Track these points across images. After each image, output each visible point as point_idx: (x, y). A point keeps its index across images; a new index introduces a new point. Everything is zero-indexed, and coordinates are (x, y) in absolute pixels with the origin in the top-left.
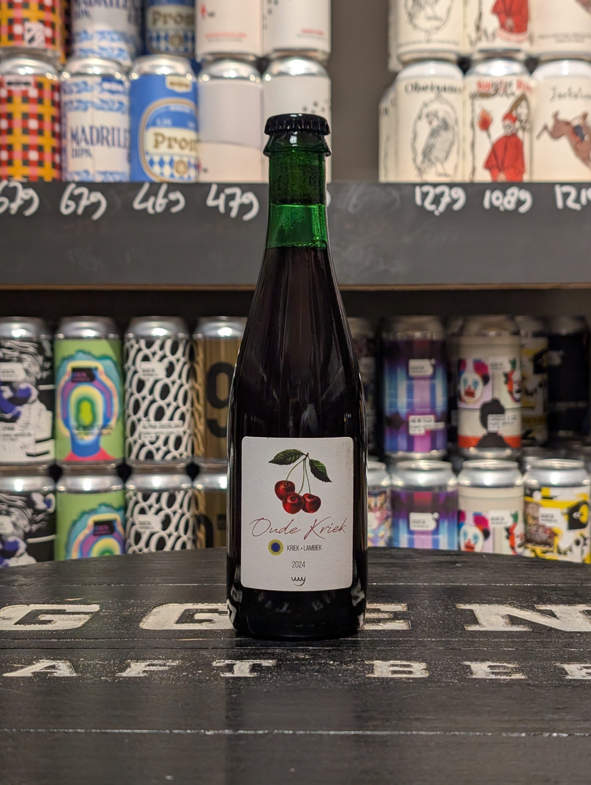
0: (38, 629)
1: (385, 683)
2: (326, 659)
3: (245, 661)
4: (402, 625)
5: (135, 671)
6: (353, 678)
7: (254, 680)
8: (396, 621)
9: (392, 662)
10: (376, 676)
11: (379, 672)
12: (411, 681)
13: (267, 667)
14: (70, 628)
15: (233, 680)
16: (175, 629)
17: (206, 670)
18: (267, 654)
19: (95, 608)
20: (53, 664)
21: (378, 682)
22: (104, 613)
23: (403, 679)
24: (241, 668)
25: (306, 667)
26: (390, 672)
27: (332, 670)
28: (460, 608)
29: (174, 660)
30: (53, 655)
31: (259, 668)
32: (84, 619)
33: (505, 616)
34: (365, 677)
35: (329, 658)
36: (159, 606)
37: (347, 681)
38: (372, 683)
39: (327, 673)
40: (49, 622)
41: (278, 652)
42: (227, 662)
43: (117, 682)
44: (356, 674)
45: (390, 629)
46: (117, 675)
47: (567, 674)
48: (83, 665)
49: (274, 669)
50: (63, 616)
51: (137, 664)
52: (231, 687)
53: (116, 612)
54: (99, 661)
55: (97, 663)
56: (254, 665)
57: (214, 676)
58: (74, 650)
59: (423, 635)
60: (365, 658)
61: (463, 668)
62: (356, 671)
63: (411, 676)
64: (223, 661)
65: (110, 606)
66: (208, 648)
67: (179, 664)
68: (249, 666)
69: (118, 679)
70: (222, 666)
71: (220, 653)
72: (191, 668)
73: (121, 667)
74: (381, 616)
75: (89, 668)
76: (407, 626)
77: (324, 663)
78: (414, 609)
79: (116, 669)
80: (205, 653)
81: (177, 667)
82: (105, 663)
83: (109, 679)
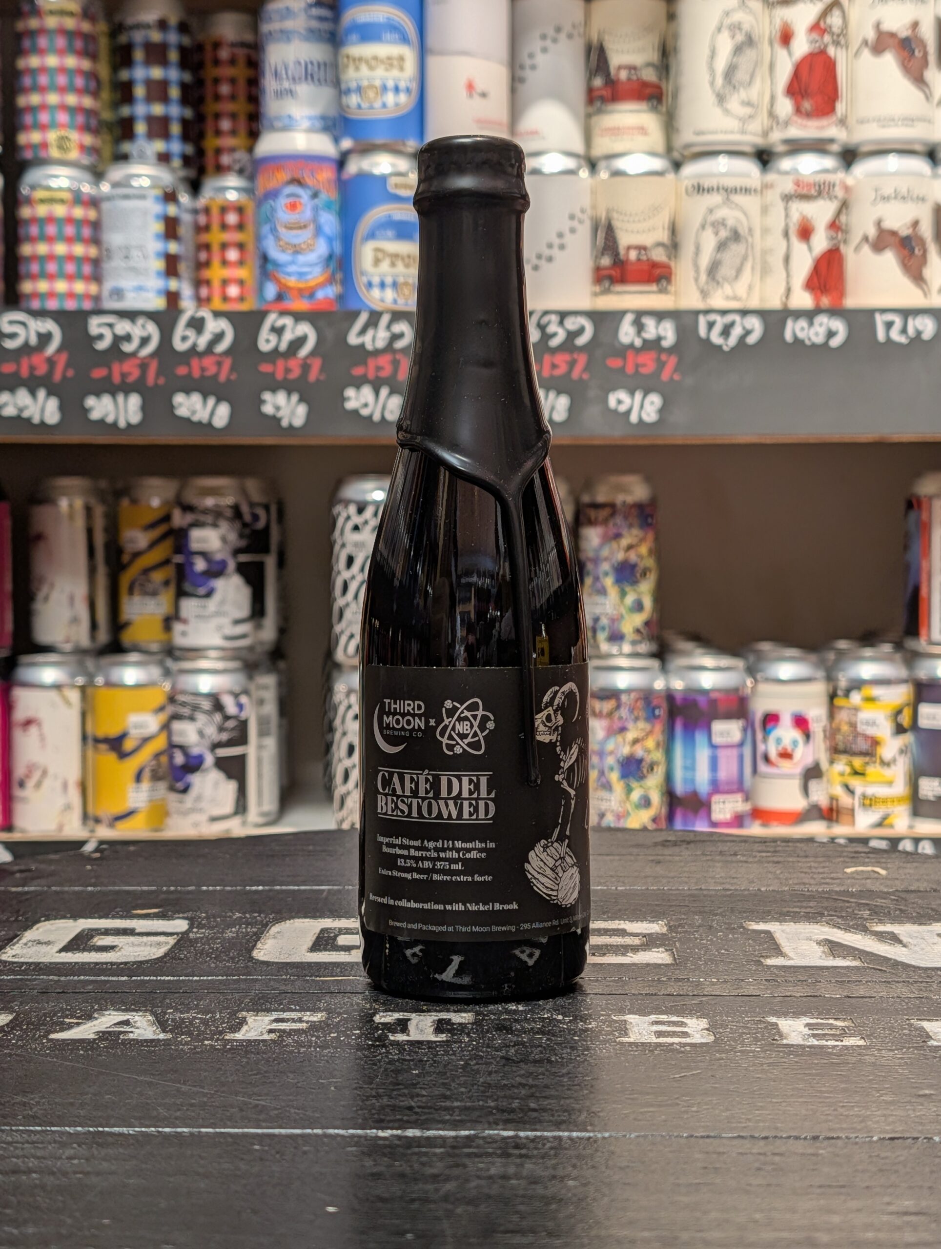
0: (95, 961)
1: (647, 1052)
2: (550, 1011)
3: (425, 1014)
4: (663, 955)
5: (255, 1031)
6: (598, 1043)
7: (442, 1046)
8: (653, 950)
9: (653, 1017)
10: (631, 1040)
11: (636, 1033)
12: (688, 1048)
13: (459, 1023)
14: (145, 959)
15: (410, 1045)
16: (309, 960)
17: (367, 1030)
19: (180, 925)
20: (125, 1018)
21: (637, 1051)
22: (196, 934)
23: (675, 1045)
24: (420, 1026)
25: (522, 1026)
26: (652, 1034)
27: (563, 1029)
28: (750, 928)
29: (315, 1010)
30: (124, 1003)
31: (449, 1027)
32: (167, 943)
33: (821, 941)
34: (616, 1041)
35: (555, 1011)
36: (281, 922)
37: (588, 1049)
38: (628, 1050)
39: (556, 1035)
40: (112, 948)
42: (397, 1015)
43: (229, 1049)
44: (601, 1037)
45: (645, 962)
46: (229, 1036)
47: (929, 1037)
48: (173, 1020)
50: (132, 939)
51: (256, 1018)
52: (408, 1057)
53: (215, 933)
54: (198, 1013)
55: (195, 1018)
56: (440, 1021)
57: (379, 1039)
58: (155, 996)
59: (697, 973)
60: (611, 1010)
61: (766, 1027)
62: (600, 1031)
63: (688, 1040)
64: (390, 1013)
65: (204, 922)
66: (363, 993)
67: (321, 1020)
68: (431, 1022)
69: (230, 1044)
70: (390, 1023)
71: (385, 1001)
72: (342, 1025)
73: (233, 1024)
74: (628, 941)
75: (183, 1025)
76: (671, 959)
77: (549, 1019)
78: (679, 929)
79: (225, 1027)
80: (361, 1002)
81: (321, 1024)
82: (207, 1017)
83: (216, 1044)
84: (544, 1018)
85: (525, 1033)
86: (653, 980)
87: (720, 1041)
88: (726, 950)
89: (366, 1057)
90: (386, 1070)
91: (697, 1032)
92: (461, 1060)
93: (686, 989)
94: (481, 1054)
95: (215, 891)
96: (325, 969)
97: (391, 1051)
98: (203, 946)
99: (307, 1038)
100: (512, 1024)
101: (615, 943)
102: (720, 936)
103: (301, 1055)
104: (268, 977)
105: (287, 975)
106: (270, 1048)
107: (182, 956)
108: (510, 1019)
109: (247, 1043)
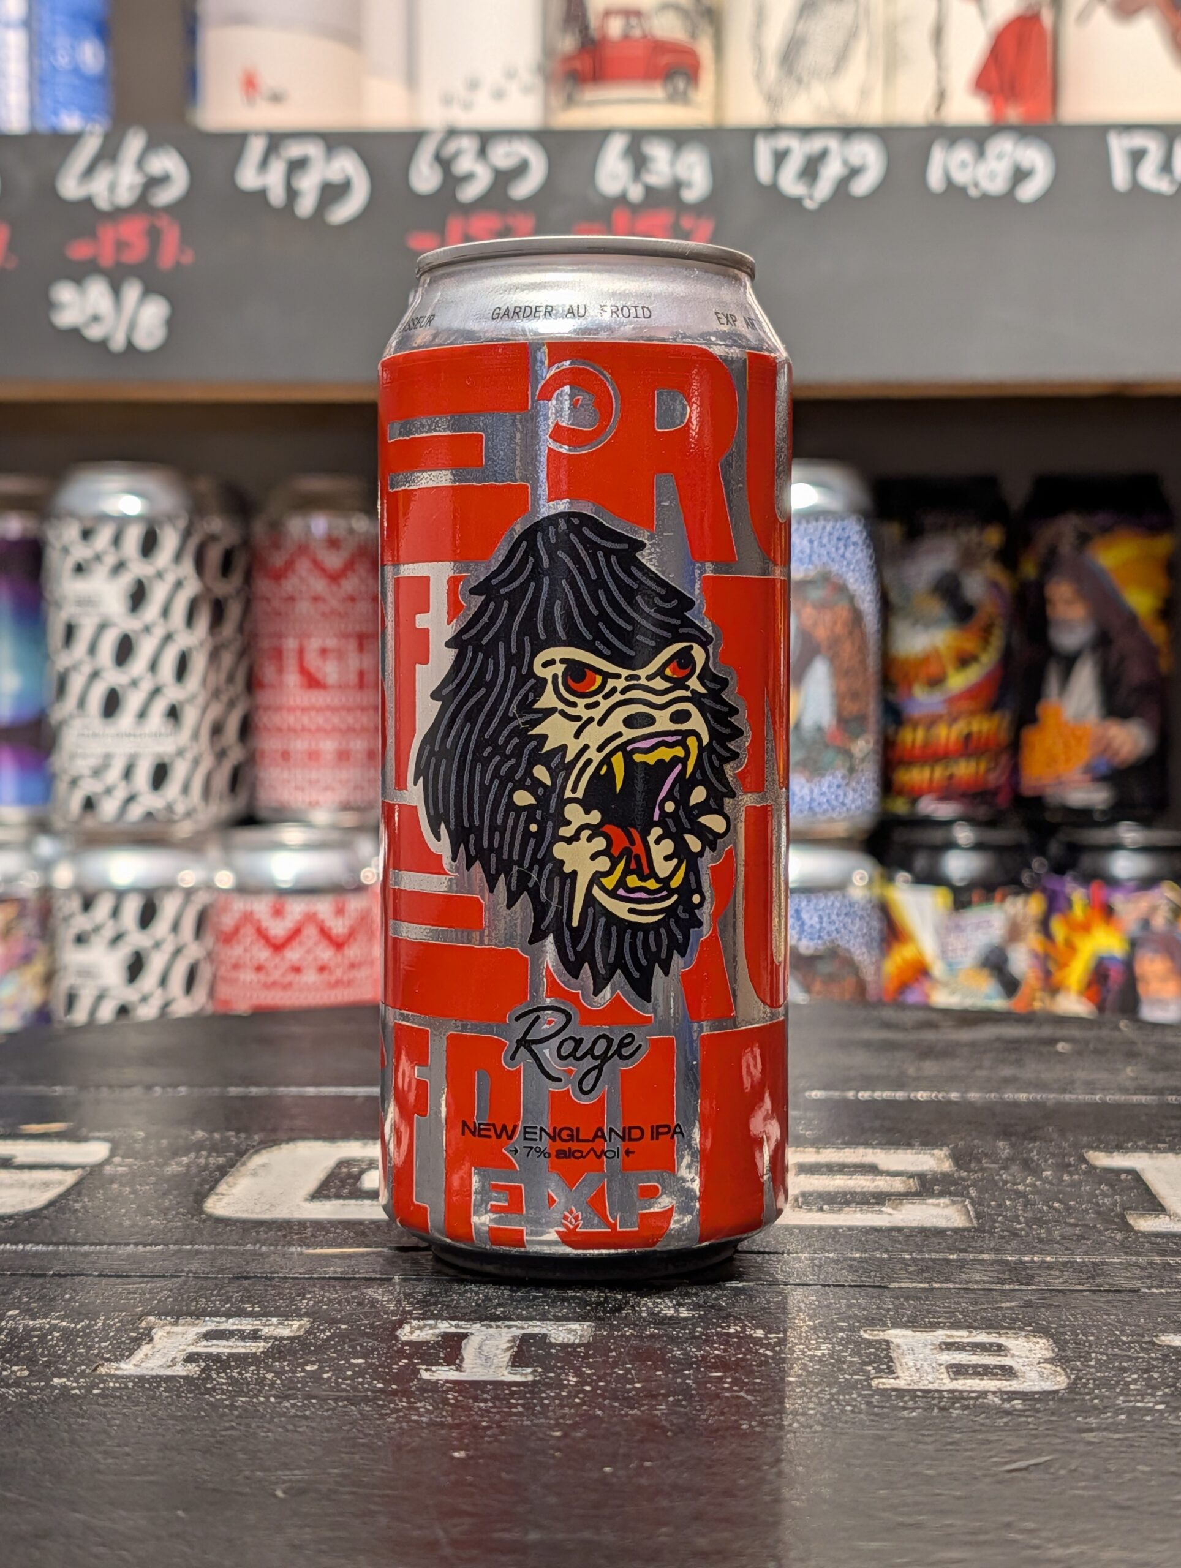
1: (936, 1410)
2: (740, 1319)
3: (499, 1323)
4: (947, 1211)
5: (163, 1356)
6: (834, 1390)
7: (522, 1395)
8: (930, 1201)
9: (941, 1335)
10: (901, 1384)
11: (909, 1369)
12: (1018, 1403)
13: (563, 1344)
14: (11, 1211)
15: (459, 1392)
16: (304, 1216)
17: (379, 1356)
19: (95, 1151)
21: (913, 1409)
22: (120, 1167)
23: (990, 1396)
24: (484, 1348)
25: (684, 1351)
26: (943, 1370)
27: (764, 1363)
28: (1100, 1164)
29: (288, 1313)
31: (540, 1352)
32: (60, 1183)
34: (870, 1385)
36: (270, 1147)
38: (895, 1408)
39: (750, 1373)
42: (444, 1326)
43: (97, 1396)
44: (841, 1378)
45: (914, 1224)
46: (105, 1369)
48: (12, 1333)
49: (587, 1356)
51: (175, 1329)
53: (149, 1166)
54: (62, 1318)
55: (54, 1328)
56: (525, 1338)
57: (399, 1377)
59: (1014, 1244)
60: (859, 1319)
61: (1165, 1358)
62: (840, 1362)
63: (1013, 1385)
64: (431, 1322)
65: (138, 1146)
66: (390, 1279)
67: (298, 1334)
68: (509, 1341)
69: (101, 1386)
70: (428, 1342)
71: (426, 1296)
72: (334, 1346)
73: (123, 1342)
74: (881, 1184)
75: (26, 1344)
76: (963, 1218)
77: (738, 1337)
78: (973, 1165)
79: (107, 1347)
80: (380, 1298)
81: (292, 1343)
82: (79, 1327)
83: (75, 1385)
84: (729, 1335)
85: (690, 1366)
87: (1080, 1389)
88: (1061, 1202)
89: (364, 1417)
90: (399, 1449)
91: (1031, 1366)
92: (557, 1425)
94: (599, 1413)
97: (419, 1405)
98: (123, 1189)
99: (258, 1374)
100: (665, 1347)
101: (859, 1190)
102: (1047, 1178)
103: (236, 1413)
104: (221, 1247)
105: (255, 1244)
106: (179, 1396)
107: (77, 1206)
108: (662, 1336)
109: (135, 1384)
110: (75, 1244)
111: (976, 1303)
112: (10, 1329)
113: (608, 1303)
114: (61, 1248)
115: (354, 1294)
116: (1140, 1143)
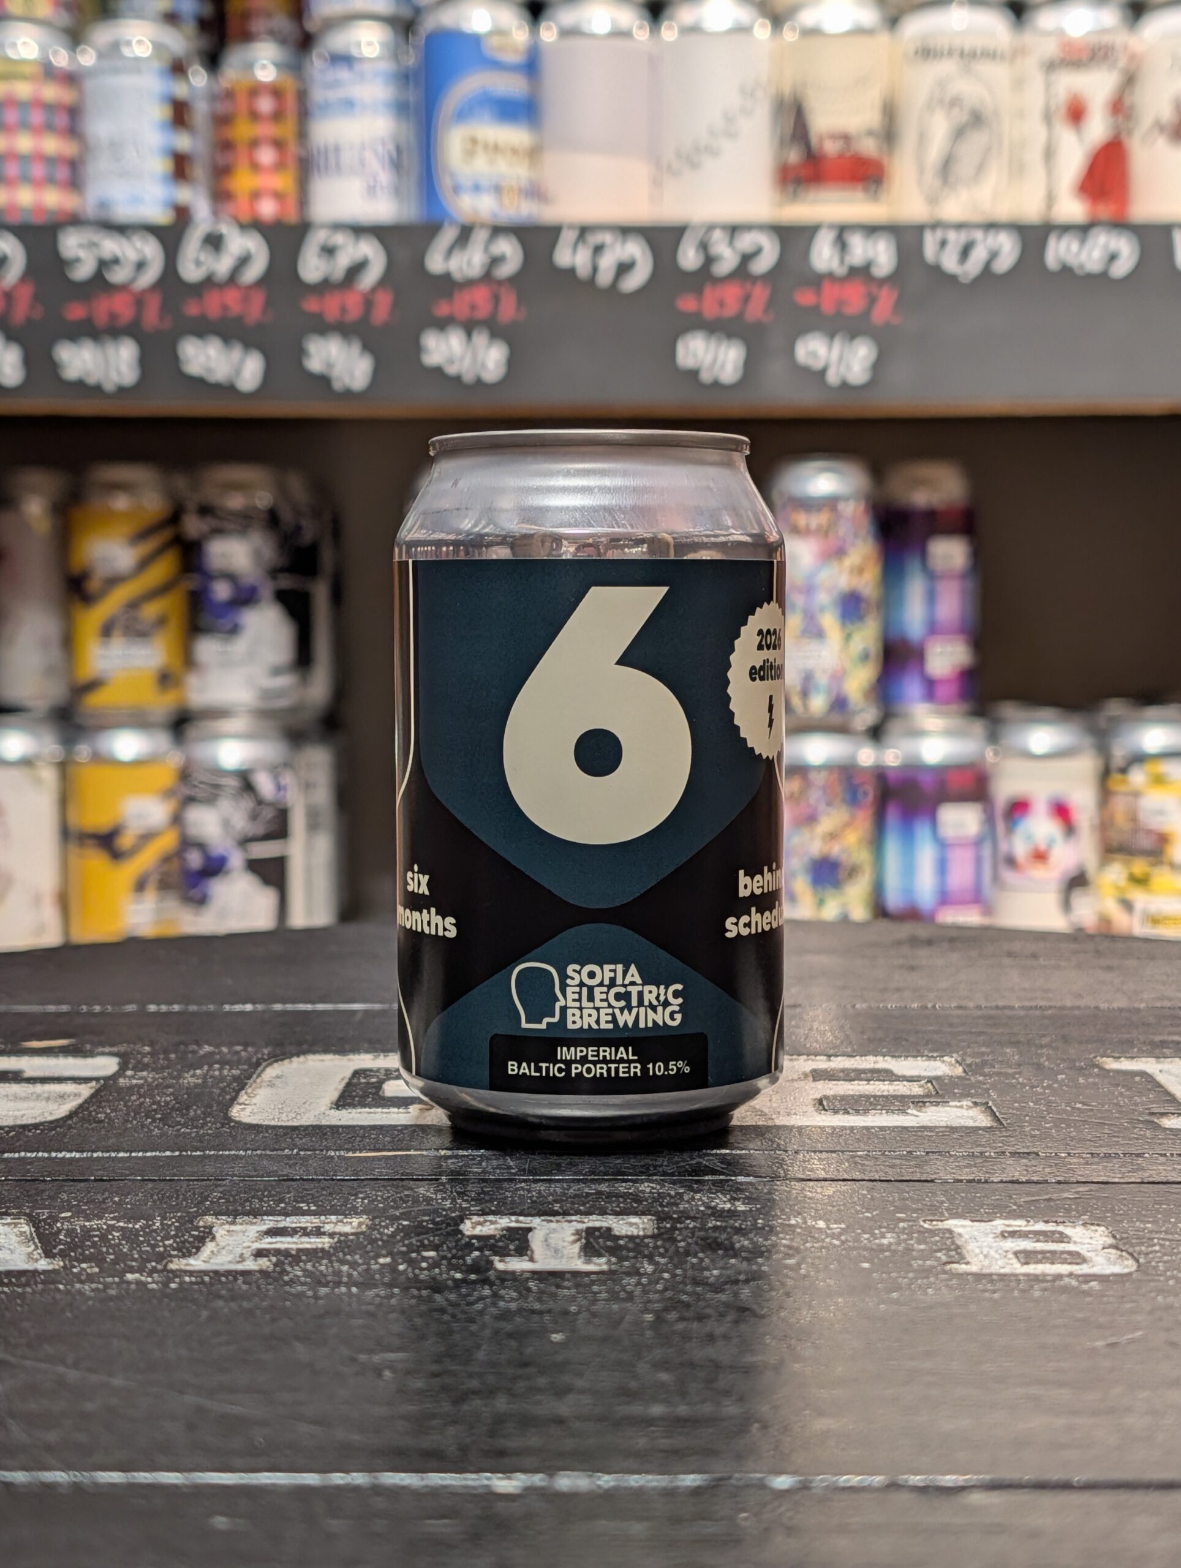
1: (1016, 1293)
2: (799, 1214)
3: (559, 1218)
4: (971, 1113)
5: (231, 1252)
6: (911, 1275)
7: (604, 1283)
8: (951, 1104)
9: (999, 1224)
10: (974, 1268)
11: (976, 1255)
12: (1094, 1285)
13: (627, 1236)
14: (31, 1121)
15: (541, 1280)
16: (334, 1122)
17: (449, 1249)
18: (618, 1196)
19: (105, 1065)
21: (994, 1292)
22: (131, 1079)
23: (1066, 1279)
24: (552, 1242)
25: (751, 1239)
26: (1010, 1256)
28: (1107, 1067)
29: (345, 1211)
31: (609, 1243)
32: (76, 1095)
34: (947, 1272)
36: (282, 1060)
41: (648, 1190)
42: (505, 1222)
43: (173, 1289)
44: (914, 1264)
45: (943, 1124)
46: (176, 1265)
48: (70, 1233)
50: (14, 1088)
51: (233, 1228)
52: (537, 1306)
53: (164, 1078)
54: (119, 1219)
55: (113, 1226)
56: (590, 1231)
57: (475, 1268)
58: (42, 1186)
60: (915, 1211)
62: (909, 1250)
63: (1084, 1269)
64: (491, 1218)
65: (146, 1060)
66: (437, 1180)
67: (359, 1230)
68: (573, 1234)
69: (177, 1280)
70: (495, 1236)
71: (479, 1194)
72: (402, 1240)
73: (186, 1241)
74: (901, 1088)
75: (88, 1243)
76: (989, 1119)
77: (801, 1228)
78: (986, 1070)
79: (171, 1245)
80: (434, 1196)
81: (358, 1238)
82: (137, 1226)
83: (149, 1280)
84: (790, 1226)
85: (761, 1254)
86: (973, 1155)
87: (1151, 1271)
88: (1084, 1104)
89: (452, 1304)
90: (496, 1332)
91: (1096, 1250)
92: (646, 1311)
93: (1040, 1171)
94: (684, 1298)
95: (169, 1014)
96: (363, 1137)
97: (502, 1292)
98: (142, 1100)
99: (332, 1266)
100: (731, 1238)
101: (879, 1094)
102: (1063, 1080)
103: (321, 1302)
104: (259, 1152)
105: (292, 1150)
106: (258, 1287)
107: (101, 1116)
108: (726, 1227)
109: (211, 1278)
110: (108, 1151)
111: (1028, 1194)
112: (68, 1230)
113: (664, 1198)
114: (95, 1155)
115: (406, 1193)
116: (1145, 1048)
